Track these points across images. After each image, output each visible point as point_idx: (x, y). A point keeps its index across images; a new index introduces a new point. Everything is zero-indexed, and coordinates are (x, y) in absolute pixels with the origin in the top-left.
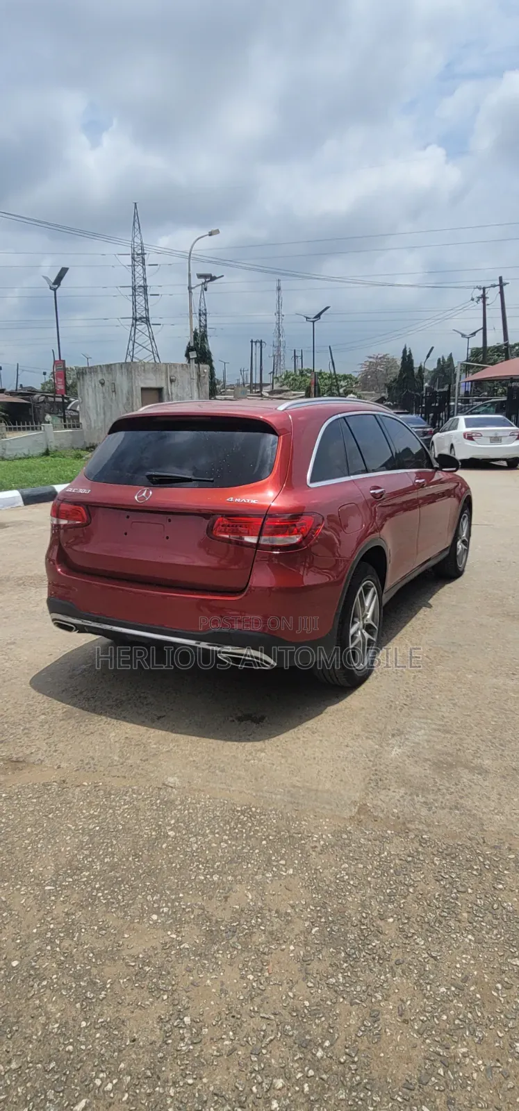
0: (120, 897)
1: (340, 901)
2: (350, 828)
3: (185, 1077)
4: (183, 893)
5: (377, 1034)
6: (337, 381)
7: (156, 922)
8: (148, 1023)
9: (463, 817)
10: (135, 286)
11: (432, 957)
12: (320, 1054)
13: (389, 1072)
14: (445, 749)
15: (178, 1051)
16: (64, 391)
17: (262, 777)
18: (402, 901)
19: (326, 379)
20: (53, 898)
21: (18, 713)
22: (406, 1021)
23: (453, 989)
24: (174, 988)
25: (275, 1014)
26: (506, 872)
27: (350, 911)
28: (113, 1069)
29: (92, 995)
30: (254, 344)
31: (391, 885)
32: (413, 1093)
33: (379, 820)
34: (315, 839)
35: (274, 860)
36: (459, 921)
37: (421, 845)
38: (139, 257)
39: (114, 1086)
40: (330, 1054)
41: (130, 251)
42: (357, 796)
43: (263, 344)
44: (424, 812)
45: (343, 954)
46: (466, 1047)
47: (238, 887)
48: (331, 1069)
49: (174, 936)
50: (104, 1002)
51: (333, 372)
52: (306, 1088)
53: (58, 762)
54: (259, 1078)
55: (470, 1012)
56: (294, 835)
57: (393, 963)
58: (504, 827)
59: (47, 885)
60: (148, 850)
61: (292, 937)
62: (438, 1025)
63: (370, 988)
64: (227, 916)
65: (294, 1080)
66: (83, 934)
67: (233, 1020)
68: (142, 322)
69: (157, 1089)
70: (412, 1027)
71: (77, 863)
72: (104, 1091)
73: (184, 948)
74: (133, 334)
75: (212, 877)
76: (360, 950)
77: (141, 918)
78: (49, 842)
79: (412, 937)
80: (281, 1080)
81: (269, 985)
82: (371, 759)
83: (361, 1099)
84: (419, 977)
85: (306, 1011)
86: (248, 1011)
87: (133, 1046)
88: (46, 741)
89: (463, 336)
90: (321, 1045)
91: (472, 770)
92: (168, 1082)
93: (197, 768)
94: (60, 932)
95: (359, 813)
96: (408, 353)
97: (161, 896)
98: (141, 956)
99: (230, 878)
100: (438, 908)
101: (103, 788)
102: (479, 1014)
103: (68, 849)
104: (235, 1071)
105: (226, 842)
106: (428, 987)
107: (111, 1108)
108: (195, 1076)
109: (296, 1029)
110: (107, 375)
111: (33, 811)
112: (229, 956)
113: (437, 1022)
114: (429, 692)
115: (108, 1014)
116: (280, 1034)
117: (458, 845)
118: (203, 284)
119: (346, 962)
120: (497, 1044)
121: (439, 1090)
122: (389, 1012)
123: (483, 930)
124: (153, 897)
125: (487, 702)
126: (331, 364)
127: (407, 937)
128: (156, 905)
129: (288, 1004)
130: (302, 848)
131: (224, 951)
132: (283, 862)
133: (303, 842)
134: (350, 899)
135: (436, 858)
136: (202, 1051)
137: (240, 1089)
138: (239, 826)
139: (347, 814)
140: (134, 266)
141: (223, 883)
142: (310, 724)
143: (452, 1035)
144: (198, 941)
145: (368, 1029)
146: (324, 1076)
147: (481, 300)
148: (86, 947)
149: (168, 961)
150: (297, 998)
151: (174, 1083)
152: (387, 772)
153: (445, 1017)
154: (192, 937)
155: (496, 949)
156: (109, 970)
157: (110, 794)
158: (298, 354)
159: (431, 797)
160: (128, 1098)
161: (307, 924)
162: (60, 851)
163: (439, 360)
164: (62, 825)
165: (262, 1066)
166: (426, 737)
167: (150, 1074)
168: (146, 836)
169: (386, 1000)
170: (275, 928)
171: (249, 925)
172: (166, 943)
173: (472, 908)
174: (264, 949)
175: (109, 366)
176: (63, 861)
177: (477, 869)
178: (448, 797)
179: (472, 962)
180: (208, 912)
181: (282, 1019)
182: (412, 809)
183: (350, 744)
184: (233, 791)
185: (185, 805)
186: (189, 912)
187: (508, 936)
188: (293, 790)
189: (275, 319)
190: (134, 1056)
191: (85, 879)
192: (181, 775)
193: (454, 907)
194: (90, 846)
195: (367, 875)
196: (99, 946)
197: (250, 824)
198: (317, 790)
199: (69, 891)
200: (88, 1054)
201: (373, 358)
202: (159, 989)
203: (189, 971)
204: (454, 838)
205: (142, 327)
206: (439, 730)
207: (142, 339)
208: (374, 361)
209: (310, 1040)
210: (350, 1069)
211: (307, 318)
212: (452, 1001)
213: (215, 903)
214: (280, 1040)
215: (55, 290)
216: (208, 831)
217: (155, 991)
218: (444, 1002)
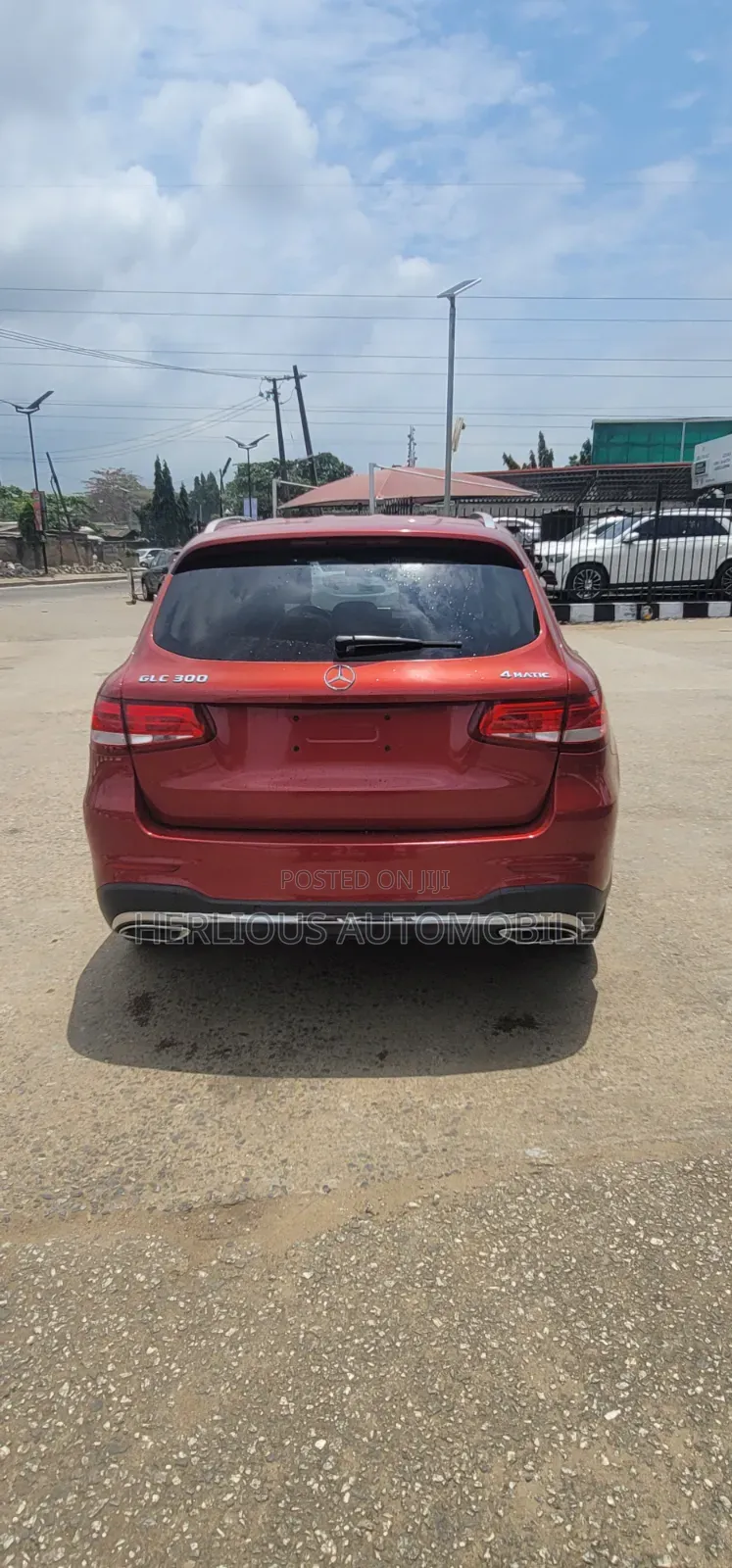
51: (56, 492)
89: (240, 445)
96: (163, 468)
126: (54, 482)
147: (272, 396)
163: (197, 478)
201: (102, 473)
208: (104, 478)
211: (17, 407)
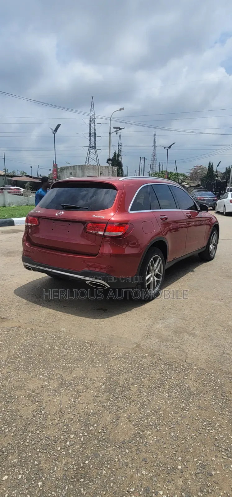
0: (30, 368)
1: (117, 377)
2: (130, 352)
3: (37, 431)
4: (55, 369)
5: (117, 424)
6: (178, 177)
7: (41, 378)
8: (28, 411)
9: (179, 352)
10: (91, 133)
11: (148, 400)
12: (91, 428)
13: (117, 437)
14: (181, 326)
15: (37, 422)
16: (56, 177)
17: (100, 331)
18: (143, 379)
19: (173, 175)
20: (4, 366)
21: (8, 301)
22: (130, 421)
23: (153, 412)
24: (41, 401)
25: (78, 413)
26: (191, 373)
27: (120, 381)
28: (10, 425)
29: (9, 400)
30: (141, 159)
31: (140, 373)
32: (124, 445)
33: (144, 350)
34: (114, 355)
35: (95, 361)
36: (164, 389)
37: (158, 360)
38: (93, 120)
39: (9, 430)
40: (95, 429)
41: (89, 117)
42: (137, 341)
43: (145, 159)
44: (164, 348)
45: (112, 396)
46: (151, 432)
47: (77, 369)
48: (94, 434)
49: (47, 384)
50: (13, 403)
51: (176, 172)
52: (82, 439)
53: (19, 320)
54: (65, 434)
55: (157, 420)
56: (106, 353)
57: (131, 400)
58: (196, 356)
59: (3, 362)
60: (45, 353)
61: (94, 388)
62: (143, 423)
63: (119, 408)
64: (70, 378)
65: (78, 436)
66: (12, 380)
67: (61, 414)
68: (93, 148)
69: (25, 433)
70: (132, 423)
71: (16, 355)
72: (4, 432)
73: (49, 388)
74: (88, 154)
75: (68, 364)
76: (119, 395)
77: (36, 376)
78: (8, 347)
79: (142, 392)
80: (73, 435)
81: (79, 403)
82: (148, 327)
83: (103, 445)
84: (141, 406)
85: (91, 414)
86: (68, 411)
87: (20, 419)
88: (17, 312)
90: (93, 425)
91: (190, 334)
92: (29, 431)
93: (74, 326)
94: (3, 378)
95: (136, 347)
96: (211, 165)
97: (46, 370)
98: (32, 389)
99: (75, 366)
100: (157, 383)
101: (35, 330)
102: (161, 421)
103: (14, 350)
104: (56, 431)
105: (77, 353)
106: (143, 410)
107: (6, 437)
108: (40, 431)
109: (85, 419)
110: (73, 170)
111: (4, 336)
112: (66, 392)
113: (142, 422)
114: (182, 304)
115: (14, 407)
116: (78, 420)
117: (174, 361)
118: (116, 131)
119: (113, 398)
120: (164, 432)
121: (135, 445)
122: (124, 417)
123: (173, 392)
124: (42, 370)
125: (206, 310)
126: (176, 169)
127: (140, 392)
128: (43, 372)
129: (84, 411)
130: (108, 358)
131: (65, 391)
132: (98, 362)
133: (109, 355)
134: (122, 377)
135: (162, 365)
136: (46, 423)
137: (57, 437)
138: (85, 347)
139: (131, 347)
140: (91, 124)
141: (72, 367)
142: (127, 313)
143: (147, 427)
144: (55, 386)
145: (113, 422)
146: (91, 436)
148: (11, 384)
149: (42, 392)
150: (88, 409)
151: (32, 432)
152: (153, 333)
153: (146, 421)
154: (55, 384)
155: (176, 400)
156: (18, 393)
157: (36, 332)
158: (161, 164)
159: (168, 343)
160: (13, 435)
161: (101, 384)
162: (11, 351)
163: (227, 168)
164: (14, 342)
165: (67, 430)
166: (174, 321)
167: (23, 428)
168: (46, 348)
169: (124, 413)
170: (88, 384)
171: (78, 382)
172: (43, 386)
173: (171, 384)
174: (81, 391)
175: (74, 166)
176: (11, 354)
177: (178, 371)
178: (176, 344)
179: (164, 403)
180: (63, 376)
181: (81, 415)
182: (159, 347)
183: (141, 321)
184: (87, 335)
185: (65, 339)
186: (55, 376)
187: (183, 395)
188: (111, 337)
189: (152, 148)
190: (19, 422)
191: (18, 361)
192: (67, 328)
193: (164, 383)
194: (23, 350)
195: (131, 369)
196: (16, 384)
197: (89, 347)
198: (121, 337)
199: (11, 365)
200: (2, 419)
201: (196, 166)
202: (35, 401)
203: (49, 396)
204: (173, 359)
205: (93, 150)
206: (181, 319)
207: (92, 156)
208: (196, 168)
209: (89, 424)
210: (102, 434)
211: (165, 148)
212: (151, 416)
213: (67, 374)
214: (77, 422)
215: (55, 134)
216: (71, 349)
217: (34, 401)
218: (148, 416)
